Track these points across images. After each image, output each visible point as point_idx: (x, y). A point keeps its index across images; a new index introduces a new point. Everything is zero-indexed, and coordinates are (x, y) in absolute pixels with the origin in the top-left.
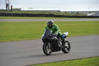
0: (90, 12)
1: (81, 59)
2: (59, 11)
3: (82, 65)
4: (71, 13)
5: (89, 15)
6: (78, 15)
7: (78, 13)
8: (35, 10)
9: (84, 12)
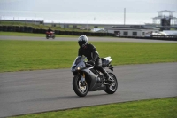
0: (96, 26)
1: (78, 108)
2: (42, 22)
4: (62, 27)
5: (95, 30)
6: (76, 30)
7: (75, 26)
9: (85, 25)
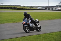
2: (20, 6)
3: (32, 39)
4: (27, 7)
8: (5, 5)
